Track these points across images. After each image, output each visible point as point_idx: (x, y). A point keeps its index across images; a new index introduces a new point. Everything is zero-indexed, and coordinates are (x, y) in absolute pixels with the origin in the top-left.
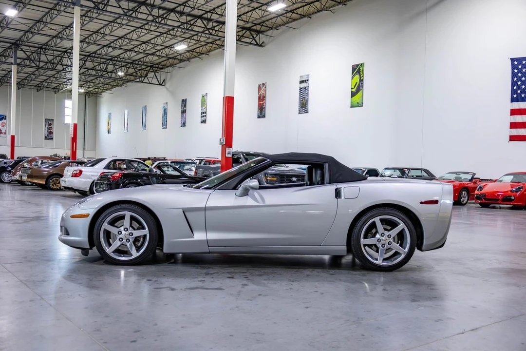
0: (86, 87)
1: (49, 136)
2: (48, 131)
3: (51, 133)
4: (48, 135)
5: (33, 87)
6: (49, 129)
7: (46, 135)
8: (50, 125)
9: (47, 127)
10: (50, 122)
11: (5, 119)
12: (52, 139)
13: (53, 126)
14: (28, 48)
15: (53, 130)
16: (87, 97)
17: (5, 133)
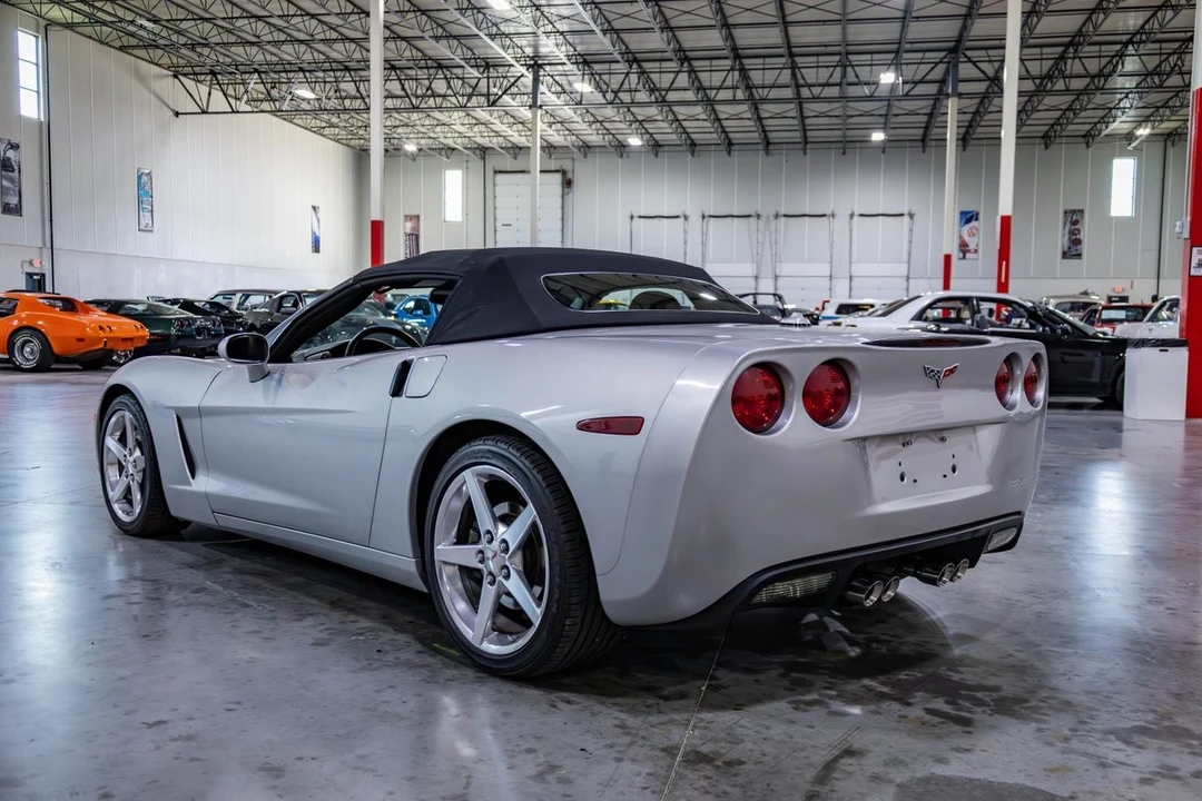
0: (1155, 121)
1: (1073, 251)
2: (1070, 239)
3: (1078, 242)
4: (1069, 248)
5: (1038, 141)
6: (1072, 233)
7: (1066, 249)
8: (1075, 223)
9: (1067, 227)
10: (1075, 218)
11: (977, 219)
12: (1079, 256)
13: (1083, 225)
14: (983, 53)
15: (1081, 236)
16: (1169, 144)
17: (976, 251)
